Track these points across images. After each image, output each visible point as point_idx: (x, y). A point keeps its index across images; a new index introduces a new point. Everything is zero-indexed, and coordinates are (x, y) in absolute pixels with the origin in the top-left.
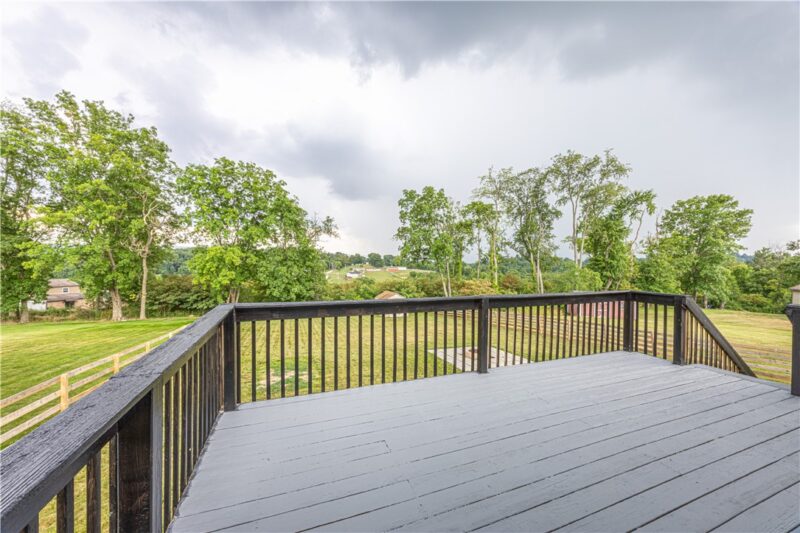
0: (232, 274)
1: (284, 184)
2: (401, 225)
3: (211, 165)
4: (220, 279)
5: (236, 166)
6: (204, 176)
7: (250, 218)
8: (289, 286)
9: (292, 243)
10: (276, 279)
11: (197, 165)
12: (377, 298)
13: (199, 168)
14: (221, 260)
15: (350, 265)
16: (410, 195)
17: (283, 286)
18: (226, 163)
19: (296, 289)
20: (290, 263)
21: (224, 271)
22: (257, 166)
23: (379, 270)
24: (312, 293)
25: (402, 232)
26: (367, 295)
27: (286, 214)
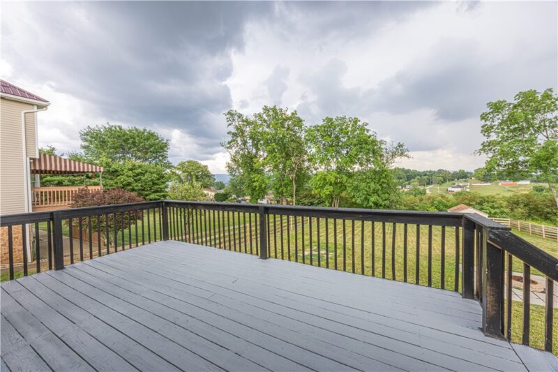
0: (331, 188)
1: (367, 124)
2: (485, 139)
3: (321, 123)
4: (325, 191)
5: (334, 120)
6: (318, 131)
7: (345, 152)
8: (368, 197)
9: (372, 166)
10: (359, 191)
11: (313, 125)
12: (449, 211)
13: (315, 127)
14: (325, 179)
15: (453, 180)
16: (497, 107)
17: (364, 197)
18: (330, 120)
19: (373, 199)
20: (368, 180)
21: (327, 187)
22: (347, 117)
23: (489, 184)
24: (387, 203)
25: (486, 147)
26: (441, 207)
27: (364, 145)
